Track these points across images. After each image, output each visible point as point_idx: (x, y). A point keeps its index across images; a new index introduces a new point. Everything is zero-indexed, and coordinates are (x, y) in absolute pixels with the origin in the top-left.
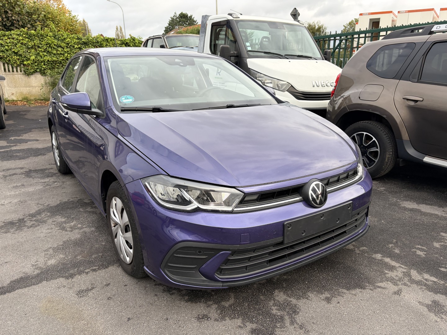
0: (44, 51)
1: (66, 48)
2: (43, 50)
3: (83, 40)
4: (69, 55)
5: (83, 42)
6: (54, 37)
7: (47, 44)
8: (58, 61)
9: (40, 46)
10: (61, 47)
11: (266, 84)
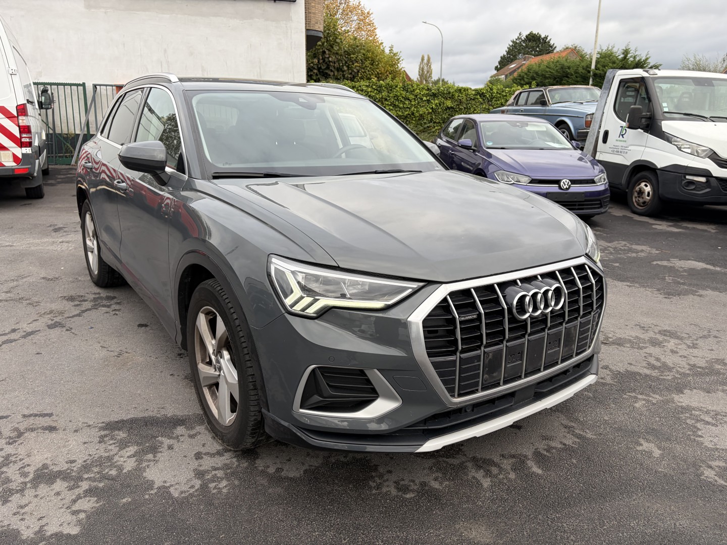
0: (391, 105)
1: (413, 101)
2: (390, 103)
3: (433, 91)
4: (415, 109)
5: (433, 93)
6: (403, 88)
7: (395, 97)
8: (403, 116)
9: (388, 99)
10: (409, 100)
11: (682, 149)
